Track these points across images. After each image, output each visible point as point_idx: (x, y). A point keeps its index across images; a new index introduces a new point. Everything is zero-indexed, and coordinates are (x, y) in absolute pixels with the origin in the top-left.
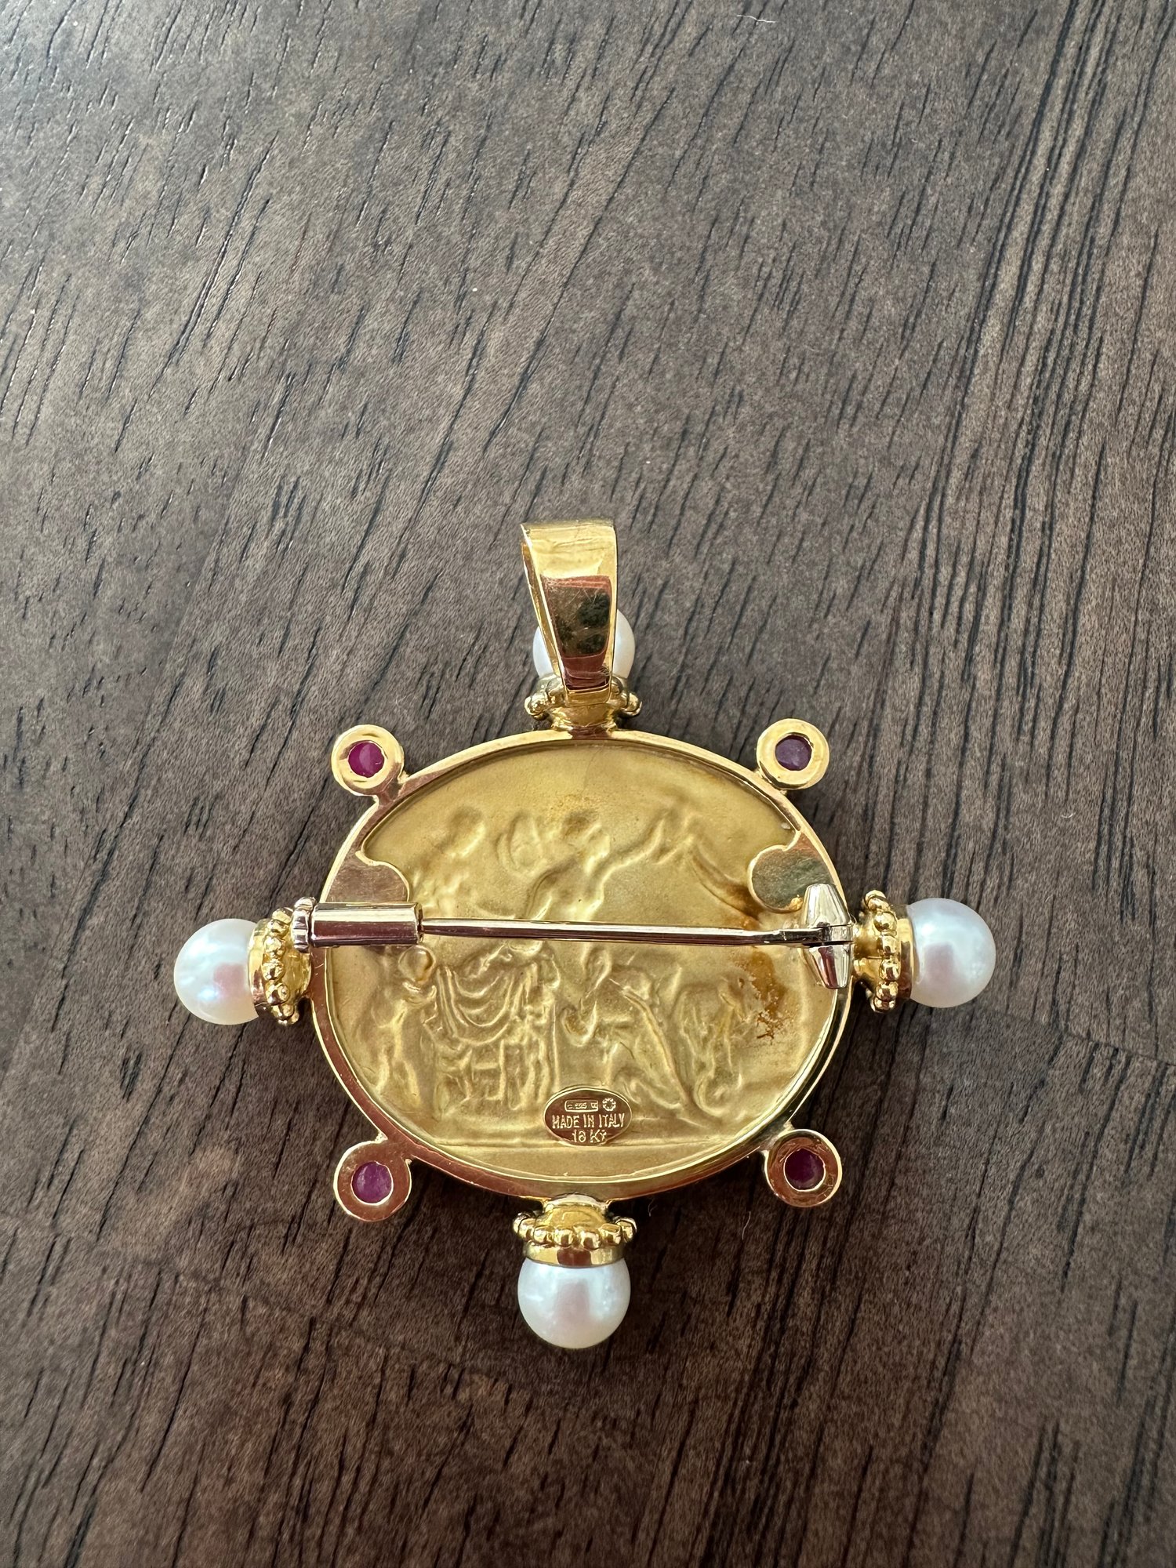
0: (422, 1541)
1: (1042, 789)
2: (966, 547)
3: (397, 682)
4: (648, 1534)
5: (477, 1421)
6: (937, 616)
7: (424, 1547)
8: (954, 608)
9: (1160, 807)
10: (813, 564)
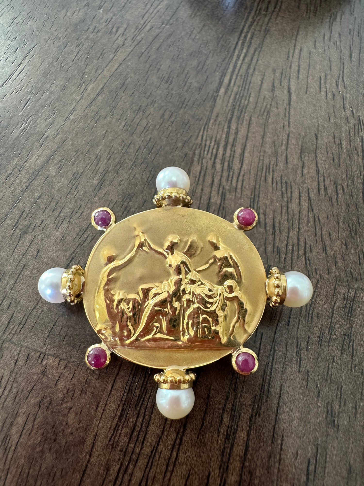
0: (23, 411)
1: (234, 194)
3: (51, 164)
4: (102, 408)
5: (48, 371)
6: (206, 152)
7: (24, 413)
8: (210, 151)
9: (267, 199)
10: (172, 139)
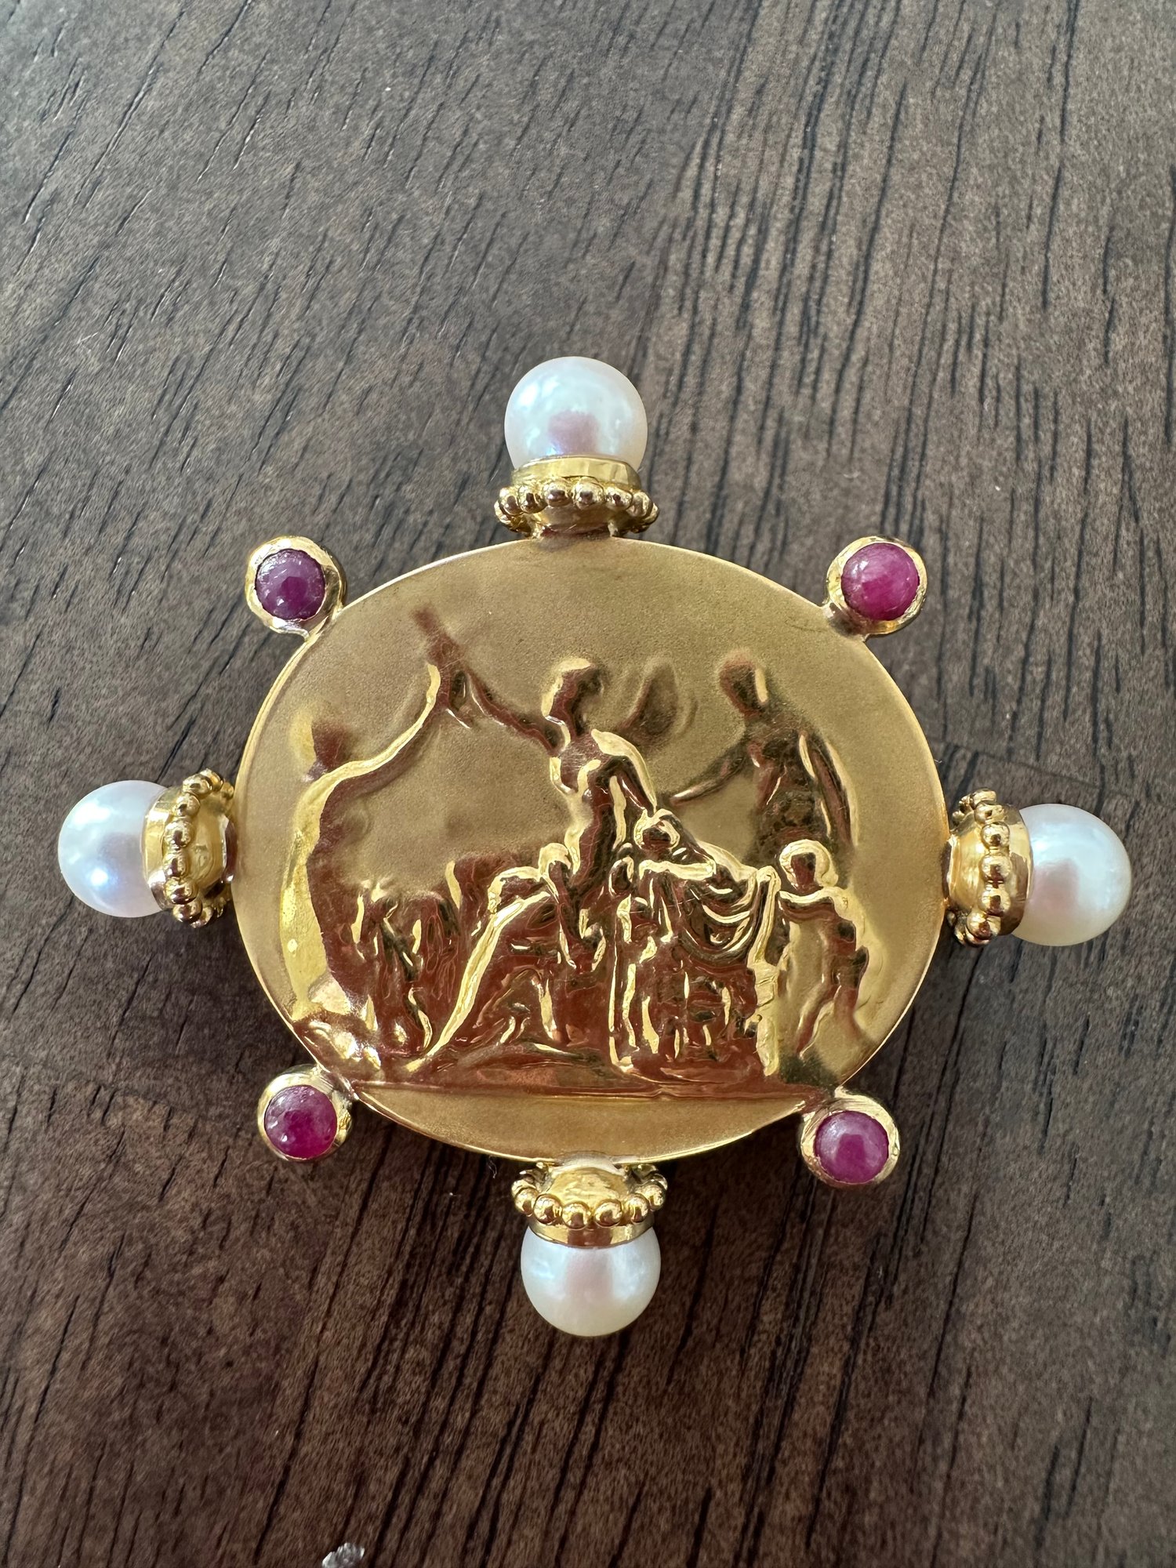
0: (56, 1290)
1: (822, 446)
2: (747, 187)
3: (80, 319)
4: (329, 1279)
5: (129, 1150)
6: (711, 259)
7: (58, 1297)
8: (731, 251)
9: (957, 468)
10: (570, 202)
